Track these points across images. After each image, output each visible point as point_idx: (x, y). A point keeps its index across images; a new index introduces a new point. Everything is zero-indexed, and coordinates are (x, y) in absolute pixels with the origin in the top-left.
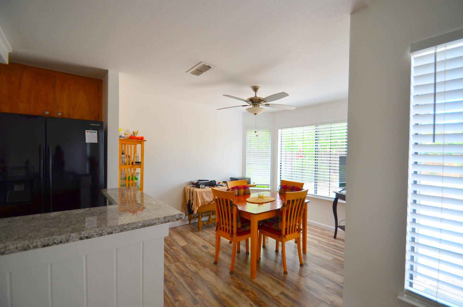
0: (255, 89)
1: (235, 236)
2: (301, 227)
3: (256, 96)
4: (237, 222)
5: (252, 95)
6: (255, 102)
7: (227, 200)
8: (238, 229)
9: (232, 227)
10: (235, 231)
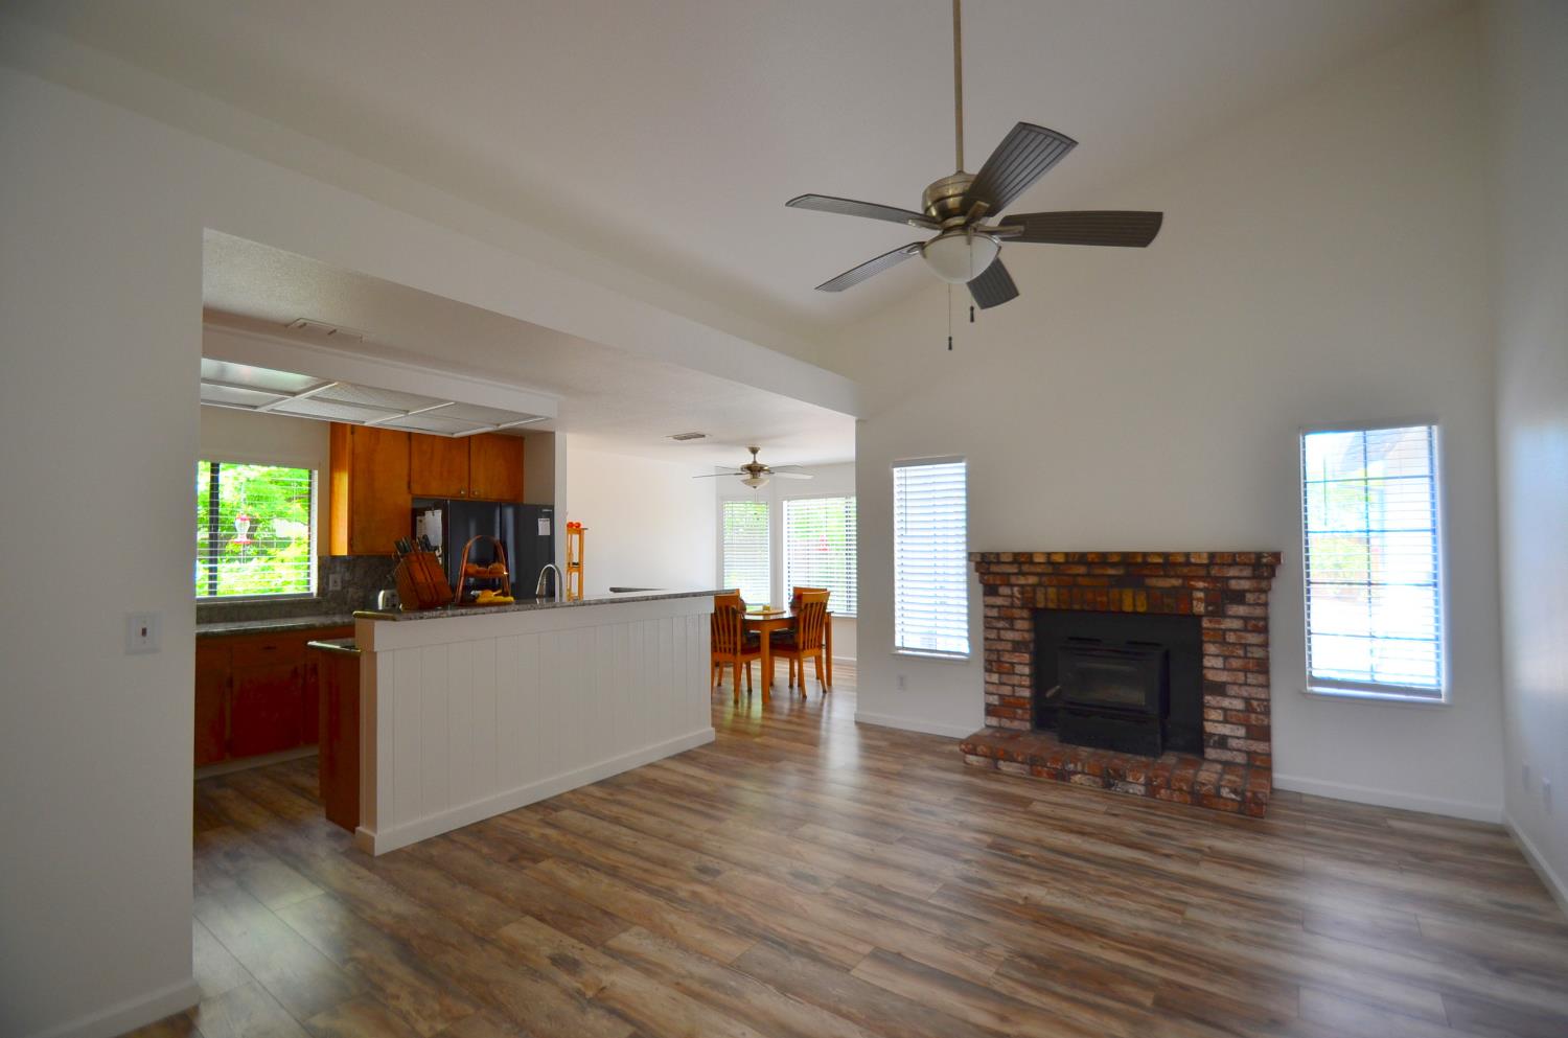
0: (754, 451)
1: (739, 654)
2: (824, 642)
3: (755, 462)
4: (742, 636)
5: (748, 459)
6: (754, 470)
7: (727, 608)
8: (742, 645)
9: (735, 644)
10: (739, 647)
